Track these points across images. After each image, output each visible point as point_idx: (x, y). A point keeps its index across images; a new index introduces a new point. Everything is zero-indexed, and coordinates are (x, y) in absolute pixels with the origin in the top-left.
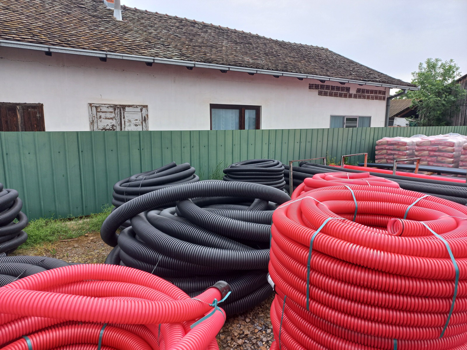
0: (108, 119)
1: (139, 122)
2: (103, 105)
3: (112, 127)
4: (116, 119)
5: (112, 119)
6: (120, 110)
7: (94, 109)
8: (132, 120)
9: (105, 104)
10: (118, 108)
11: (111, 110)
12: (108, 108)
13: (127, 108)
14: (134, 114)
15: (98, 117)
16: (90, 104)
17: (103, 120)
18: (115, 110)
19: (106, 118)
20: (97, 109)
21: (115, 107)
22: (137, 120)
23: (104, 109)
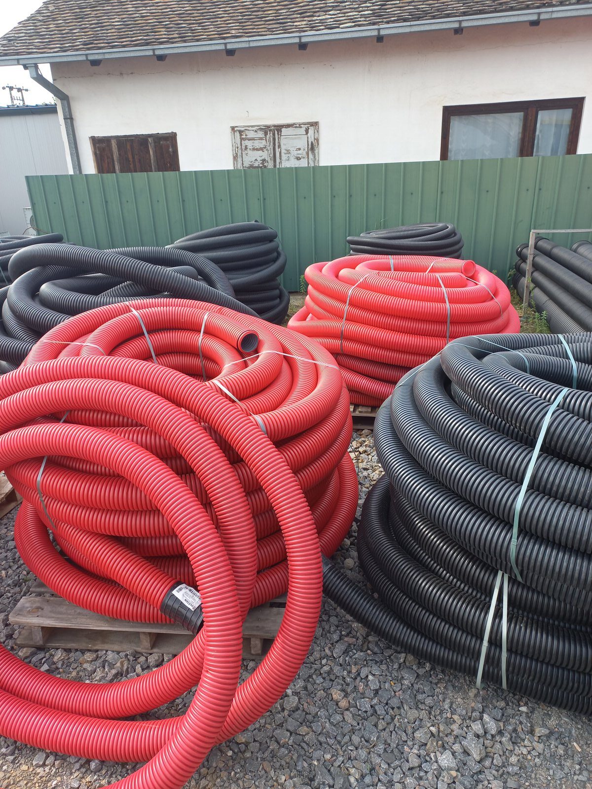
0: (257, 150)
1: (303, 152)
2: (250, 128)
3: (263, 163)
4: (267, 150)
5: (261, 149)
6: (274, 134)
7: (237, 134)
8: (291, 149)
9: (252, 126)
10: (270, 130)
11: (261, 134)
12: (256, 131)
13: (283, 130)
14: (295, 138)
15: (243, 148)
16: (233, 128)
17: (250, 152)
18: (266, 134)
19: (254, 149)
20: (241, 135)
21: (266, 129)
22: (300, 149)
23: (251, 134)
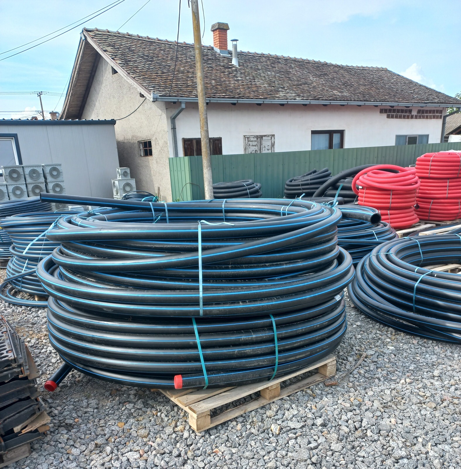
0: (254, 146)
1: (270, 147)
2: (251, 136)
3: (255, 152)
4: (257, 146)
5: (255, 146)
6: (260, 139)
7: (247, 139)
8: (266, 146)
9: (252, 136)
10: (259, 137)
11: (255, 139)
13: (263, 137)
14: (267, 141)
15: (249, 145)
16: (245, 136)
17: (251, 147)
18: (257, 139)
19: (252, 146)
20: (248, 139)
21: (257, 137)
22: (269, 146)
23: (252, 139)
